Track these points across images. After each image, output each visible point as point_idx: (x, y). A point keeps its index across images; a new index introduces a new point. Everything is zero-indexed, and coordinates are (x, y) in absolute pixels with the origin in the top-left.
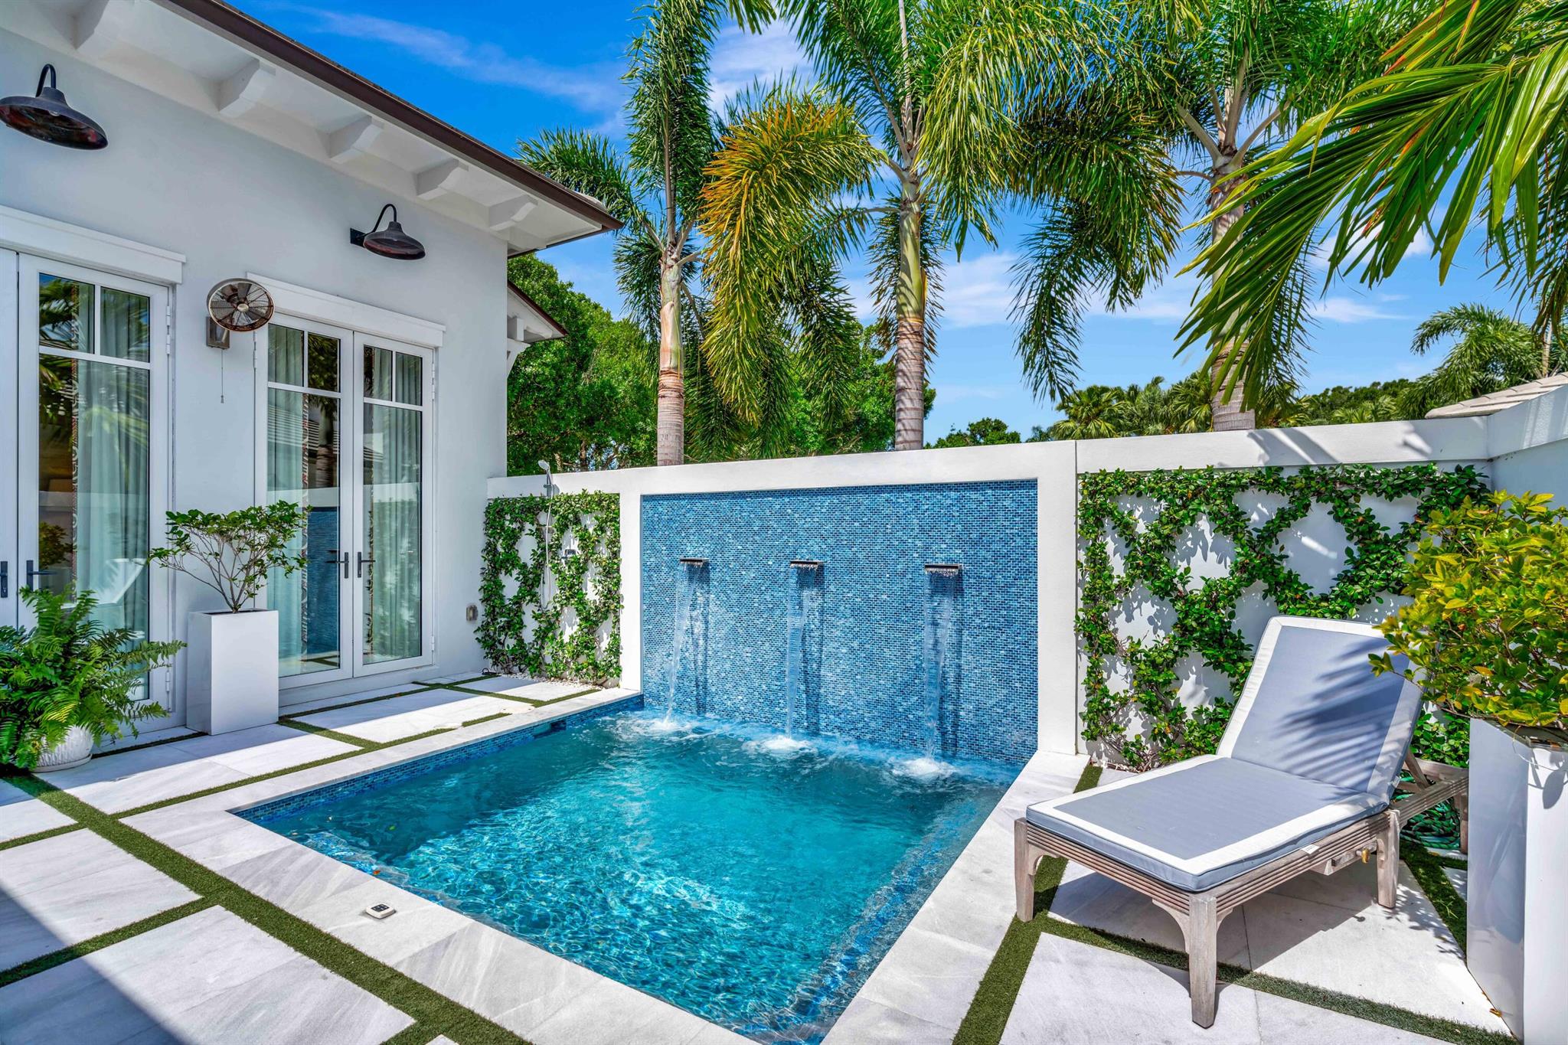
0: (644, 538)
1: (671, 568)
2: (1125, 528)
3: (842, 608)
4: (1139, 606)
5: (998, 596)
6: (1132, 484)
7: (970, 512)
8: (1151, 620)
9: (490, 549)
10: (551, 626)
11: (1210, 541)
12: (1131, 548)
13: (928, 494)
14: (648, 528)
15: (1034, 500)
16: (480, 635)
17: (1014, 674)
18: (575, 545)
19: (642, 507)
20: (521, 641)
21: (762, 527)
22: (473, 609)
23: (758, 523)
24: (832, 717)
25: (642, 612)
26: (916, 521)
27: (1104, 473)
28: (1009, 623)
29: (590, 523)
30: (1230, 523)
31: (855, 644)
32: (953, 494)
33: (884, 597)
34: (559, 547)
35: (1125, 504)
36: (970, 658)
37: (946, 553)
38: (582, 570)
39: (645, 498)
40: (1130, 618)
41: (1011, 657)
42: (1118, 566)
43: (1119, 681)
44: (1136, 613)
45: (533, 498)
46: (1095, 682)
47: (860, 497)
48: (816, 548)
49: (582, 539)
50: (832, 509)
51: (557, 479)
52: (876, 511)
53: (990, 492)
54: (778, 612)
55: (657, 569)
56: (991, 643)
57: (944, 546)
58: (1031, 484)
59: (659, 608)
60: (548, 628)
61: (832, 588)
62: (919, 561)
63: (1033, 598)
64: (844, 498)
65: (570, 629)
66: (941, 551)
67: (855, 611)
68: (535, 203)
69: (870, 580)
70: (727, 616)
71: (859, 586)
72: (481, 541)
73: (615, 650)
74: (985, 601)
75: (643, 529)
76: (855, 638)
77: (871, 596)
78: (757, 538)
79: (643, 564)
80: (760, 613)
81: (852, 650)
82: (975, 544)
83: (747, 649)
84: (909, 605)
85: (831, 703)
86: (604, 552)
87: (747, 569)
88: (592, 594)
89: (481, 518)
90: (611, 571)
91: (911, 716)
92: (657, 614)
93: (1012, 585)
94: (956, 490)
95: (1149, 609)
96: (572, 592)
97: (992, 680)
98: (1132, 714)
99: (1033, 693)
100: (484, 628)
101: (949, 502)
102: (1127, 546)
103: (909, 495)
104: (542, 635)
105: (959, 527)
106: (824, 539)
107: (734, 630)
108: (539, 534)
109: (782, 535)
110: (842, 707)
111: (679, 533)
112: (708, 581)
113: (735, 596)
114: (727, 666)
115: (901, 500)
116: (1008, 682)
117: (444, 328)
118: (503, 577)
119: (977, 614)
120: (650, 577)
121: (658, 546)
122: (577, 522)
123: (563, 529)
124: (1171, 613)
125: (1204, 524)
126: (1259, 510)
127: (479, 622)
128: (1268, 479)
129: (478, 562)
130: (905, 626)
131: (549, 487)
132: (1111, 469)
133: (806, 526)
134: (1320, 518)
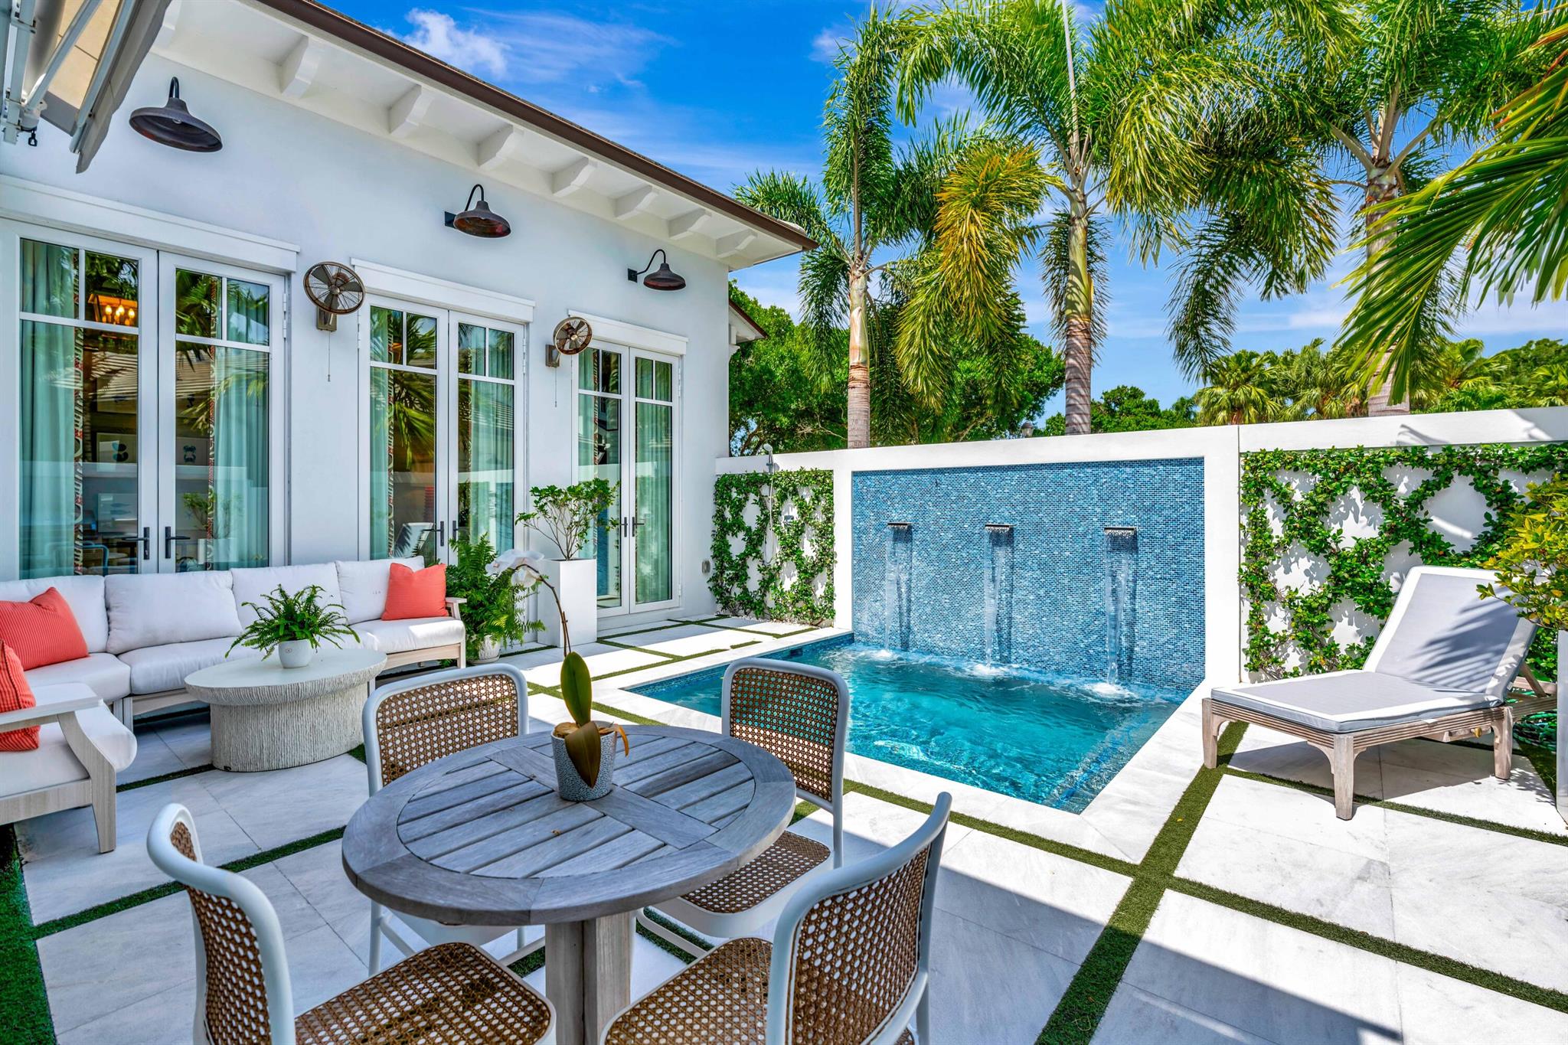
0: (854, 506)
1: (878, 530)
2: (1283, 497)
3: (1030, 563)
4: (1297, 561)
5: (1169, 552)
6: (1290, 461)
7: (1144, 483)
8: (1307, 572)
9: (719, 516)
10: (772, 578)
11: (1361, 507)
12: (1289, 513)
13: (1106, 470)
14: (858, 498)
15: (1201, 474)
16: (711, 584)
17: (1183, 617)
18: (794, 512)
19: (853, 481)
20: (745, 590)
21: (958, 497)
22: (707, 564)
23: (955, 493)
24: (1021, 652)
25: (853, 566)
26: (1096, 492)
27: (1264, 453)
28: (1179, 575)
29: (807, 494)
30: (1379, 493)
31: (1042, 592)
32: (1128, 470)
33: (1067, 553)
34: (780, 513)
35: (1283, 478)
36: (1144, 603)
37: (1123, 518)
38: (799, 532)
39: (855, 474)
40: (1287, 571)
41: (1181, 603)
42: (1277, 529)
43: (1278, 622)
44: (1294, 567)
45: (756, 474)
46: (1257, 624)
47: (1044, 472)
48: (1007, 514)
49: (800, 507)
50: (1020, 482)
51: (777, 458)
52: (1061, 484)
53: (1161, 467)
54: (973, 566)
55: (865, 531)
56: (1163, 592)
57: (1120, 512)
58: (1199, 461)
59: (869, 563)
60: (770, 580)
61: (1021, 546)
62: (1098, 525)
63: (1201, 554)
64: (1031, 472)
65: (789, 580)
66: (1118, 516)
67: (1042, 566)
68: (755, 234)
69: (1055, 540)
70: (927, 570)
71: (1045, 545)
72: (711, 509)
73: (830, 597)
74: (1158, 557)
75: (854, 499)
76: (1041, 587)
77: (1056, 553)
78: (954, 506)
79: (854, 528)
80: (957, 567)
81: (1039, 597)
82: (1148, 510)
83: (945, 596)
84: (1089, 560)
85: (1020, 640)
86: (819, 518)
87: (946, 531)
88: (809, 550)
89: (711, 490)
90: (826, 533)
91: (1091, 651)
92: (865, 568)
93: (1181, 544)
94: (1131, 466)
95: (1305, 563)
96: (791, 549)
97: (1164, 622)
98: (1290, 650)
99: (1201, 632)
100: (714, 579)
101: (1125, 476)
102: (1285, 512)
103: (1089, 470)
104: (765, 585)
105: (1134, 496)
106: (1014, 506)
107: (934, 580)
108: (761, 503)
109: (976, 504)
110: (1030, 643)
111: (884, 502)
112: (911, 540)
113: (935, 553)
114: (928, 610)
116: (1178, 623)
117: (686, 339)
118: (729, 538)
119: (1150, 568)
120: (859, 537)
121: (867, 512)
122: (795, 493)
123: (783, 498)
124: (1326, 567)
125: (1355, 494)
126: (1405, 483)
127: (710, 575)
128: (1414, 457)
129: (710, 526)
130: (1086, 577)
131: (771, 465)
132: (1270, 448)
133: (998, 496)
134: (1461, 489)
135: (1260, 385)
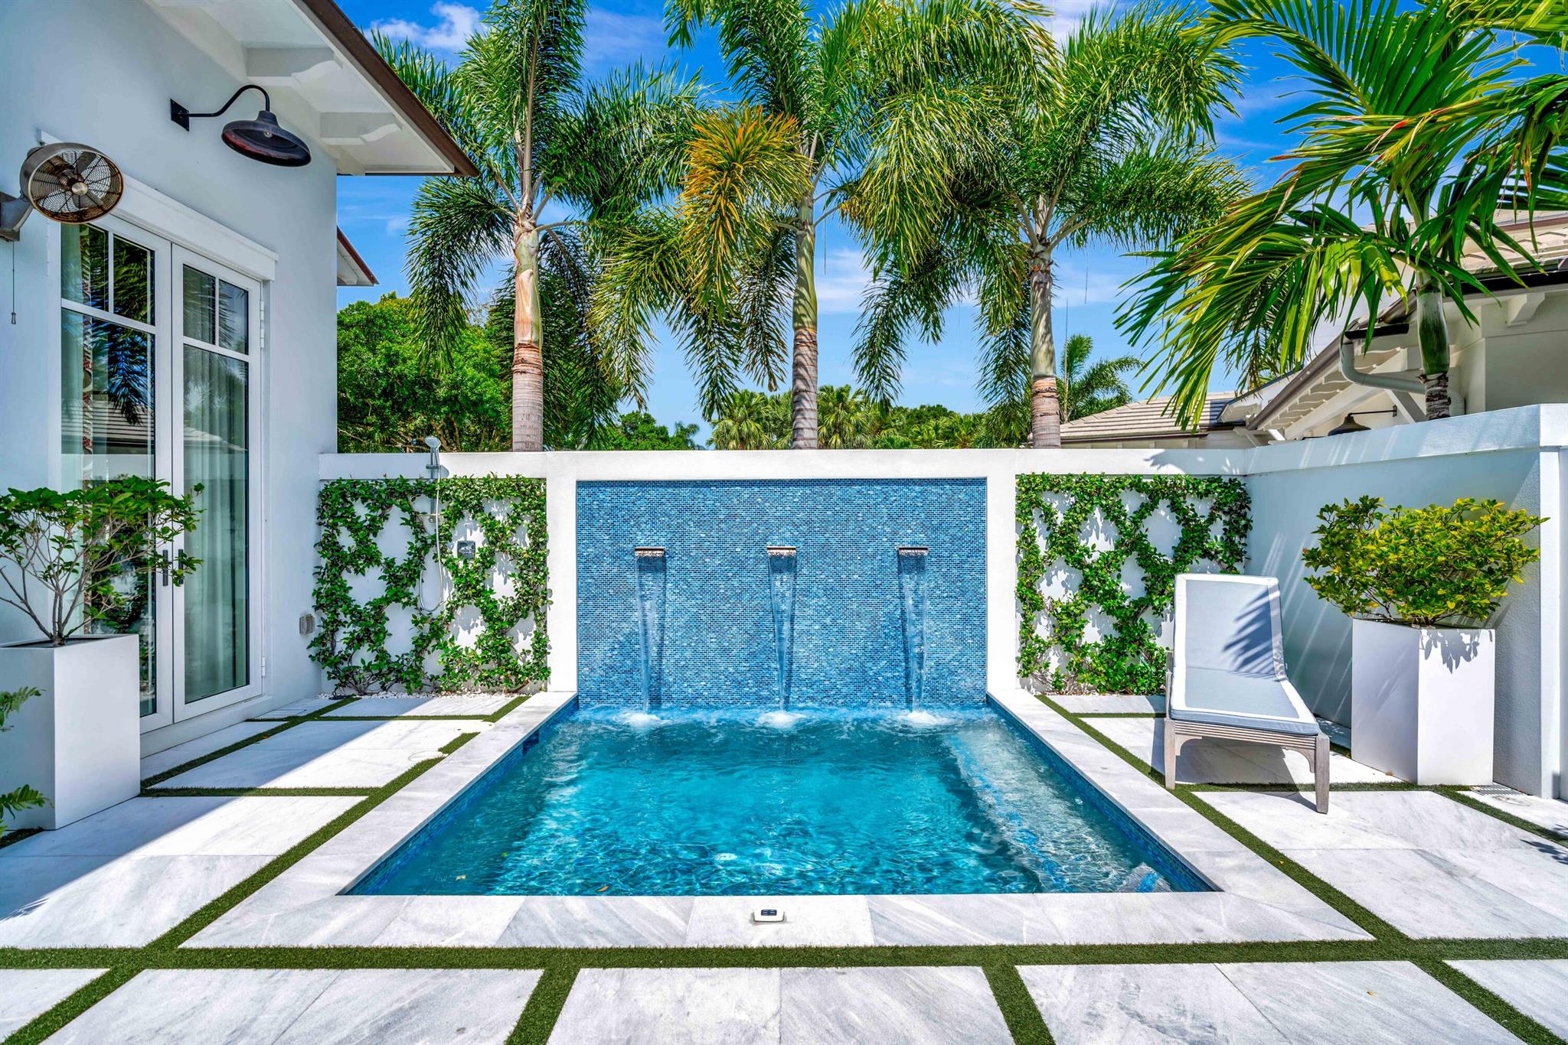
0: (579, 528)
1: (615, 558)
2: (1048, 514)
3: (815, 589)
4: (1056, 574)
5: (954, 571)
6: (1052, 483)
7: (932, 503)
8: (1063, 584)
9: (328, 545)
10: (437, 632)
11: (1101, 525)
12: (1051, 531)
13: (895, 487)
14: (585, 516)
15: (984, 494)
16: (313, 651)
17: (967, 633)
18: (477, 537)
20: (382, 656)
21: (728, 516)
22: (309, 619)
23: (724, 511)
24: (804, 689)
26: (885, 510)
27: (1034, 475)
28: (963, 593)
29: (500, 513)
30: (1113, 514)
31: (828, 621)
32: (917, 488)
33: (856, 577)
34: (449, 538)
35: (1047, 499)
36: (932, 623)
37: (911, 537)
38: (487, 561)
39: (581, 484)
40: (1049, 583)
41: (965, 620)
42: (1041, 543)
43: (1043, 630)
44: (1054, 579)
45: (405, 481)
46: (1027, 633)
47: (832, 489)
48: (788, 535)
49: (490, 529)
50: (804, 498)
51: (445, 459)
52: (849, 501)
53: (948, 487)
54: (747, 596)
55: (598, 559)
56: (949, 610)
57: (909, 531)
58: (982, 482)
59: (600, 601)
60: (433, 633)
61: (804, 571)
62: (888, 544)
63: (983, 571)
64: (817, 489)
65: (468, 635)
66: (907, 535)
67: (828, 591)
68: (400, 126)
69: (843, 563)
70: (687, 604)
71: (832, 568)
72: (311, 532)
73: (541, 648)
74: (944, 576)
75: (579, 517)
76: (828, 614)
77: (844, 576)
78: (723, 526)
79: (579, 555)
80: (727, 599)
81: (824, 626)
82: (935, 529)
83: (712, 635)
84: (878, 582)
85: (803, 676)
86: (523, 542)
87: (712, 556)
88: (503, 587)
89: (312, 503)
90: (534, 565)
91: (880, 678)
92: (596, 607)
93: (965, 562)
94: (920, 485)
95: (1062, 575)
96: (472, 589)
97: (950, 639)
98: (1051, 653)
99: (983, 646)
100: (320, 641)
101: (914, 494)
102: (1048, 529)
103: (879, 488)
104: (421, 645)
105: (923, 515)
106: (796, 526)
107: (696, 617)
108: (414, 522)
109: (751, 523)
110: (815, 678)
111: (626, 521)
112: (664, 569)
113: (697, 584)
114: (688, 654)
115: (871, 492)
116: (962, 640)
117: (276, 256)
118: (348, 577)
119: (937, 587)
120: (587, 569)
121: (599, 535)
122: (478, 509)
123: (456, 515)
124: (1077, 577)
125: (1097, 513)
126: (1131, 503)
127: (313, 636)
128: (1136, 484)
129: (311, 559)
130: (876, 601)
131: (434, 467)
132: (1039, 472)
133: (778, 514)
134: (1163, 511)
135: (758, 421)
